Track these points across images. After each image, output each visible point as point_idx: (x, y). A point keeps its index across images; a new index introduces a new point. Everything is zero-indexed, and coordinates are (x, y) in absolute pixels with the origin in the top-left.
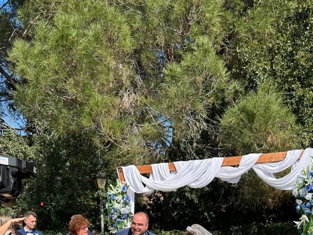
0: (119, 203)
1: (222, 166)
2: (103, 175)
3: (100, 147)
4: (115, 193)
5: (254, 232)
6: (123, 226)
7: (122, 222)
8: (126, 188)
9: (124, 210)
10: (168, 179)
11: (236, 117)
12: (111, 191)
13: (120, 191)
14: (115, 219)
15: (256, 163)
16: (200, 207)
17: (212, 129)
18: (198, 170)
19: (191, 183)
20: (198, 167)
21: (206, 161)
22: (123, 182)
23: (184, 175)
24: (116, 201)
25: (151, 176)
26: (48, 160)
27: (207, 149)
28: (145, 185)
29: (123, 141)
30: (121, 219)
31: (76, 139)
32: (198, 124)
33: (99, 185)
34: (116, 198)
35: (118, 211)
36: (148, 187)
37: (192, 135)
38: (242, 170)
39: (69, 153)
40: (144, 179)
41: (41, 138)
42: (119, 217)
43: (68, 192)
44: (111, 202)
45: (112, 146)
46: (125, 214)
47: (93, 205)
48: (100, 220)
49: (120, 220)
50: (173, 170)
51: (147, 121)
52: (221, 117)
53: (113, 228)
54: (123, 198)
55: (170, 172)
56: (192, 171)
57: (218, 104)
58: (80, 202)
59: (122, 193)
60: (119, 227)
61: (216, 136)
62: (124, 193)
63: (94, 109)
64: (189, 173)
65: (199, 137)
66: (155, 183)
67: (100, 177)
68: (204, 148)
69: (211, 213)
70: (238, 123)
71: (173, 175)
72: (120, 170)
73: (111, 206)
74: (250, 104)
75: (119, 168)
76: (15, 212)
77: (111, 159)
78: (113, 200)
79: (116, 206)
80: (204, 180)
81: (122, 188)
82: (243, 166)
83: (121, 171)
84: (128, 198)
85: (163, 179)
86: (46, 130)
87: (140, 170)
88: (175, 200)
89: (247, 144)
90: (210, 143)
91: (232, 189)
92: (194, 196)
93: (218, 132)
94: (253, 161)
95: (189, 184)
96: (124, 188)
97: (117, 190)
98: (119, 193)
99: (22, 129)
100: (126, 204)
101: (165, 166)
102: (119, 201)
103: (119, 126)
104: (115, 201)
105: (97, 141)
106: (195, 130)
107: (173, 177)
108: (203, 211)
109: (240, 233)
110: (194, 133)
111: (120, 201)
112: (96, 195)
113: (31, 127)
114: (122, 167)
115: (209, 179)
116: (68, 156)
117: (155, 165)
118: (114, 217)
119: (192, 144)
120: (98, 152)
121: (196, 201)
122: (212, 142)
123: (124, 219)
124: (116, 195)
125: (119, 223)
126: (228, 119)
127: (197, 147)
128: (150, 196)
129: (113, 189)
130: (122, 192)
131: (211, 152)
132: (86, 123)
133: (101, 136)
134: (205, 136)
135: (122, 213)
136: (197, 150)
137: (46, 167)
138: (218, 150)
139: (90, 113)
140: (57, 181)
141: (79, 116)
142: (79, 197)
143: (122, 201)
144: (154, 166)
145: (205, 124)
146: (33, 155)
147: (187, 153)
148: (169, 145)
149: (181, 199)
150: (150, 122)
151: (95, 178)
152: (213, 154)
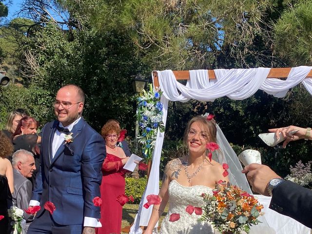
0: (150, 110)
1: (267, 78)
2: (143, 77)
3: (139, 48)
4: (146, 99)
5: (304, 153)
6: (153, 136)
7: (152, 131)
8: (159, 94)
9: (155, 119)
10: (206, 88)
11: (291, 23)
12: (143, 97)
13: (152, 97)
14: (145, 128)
15: (307, 77)
16: (246, 120)
17: (267, 35)
18: (241, 80)
19: (231, 93)
20: (241, 76)
21: (250, 71)
22: (157, 88)
23: (224, 85)
24: (148, 108)
25: (188, 83)
26: (86, 58)
27: (259, 56)
28: (180, 93)
29: (165, 43)
30: (151, 128)
31: (116, 37)
32: (251, 27)
33: (137, 88)
34: (148, 105)
35: (148, 119)
36: (183, 95)
37: (244, 40)
38: (290, 83)
39: (109, 52)
40: (180, 86)
41: (80, 34)
42: (149, 126)
43: (104, 94)
44: (141, 109)
45: (153, 47)
46: (156, 123)
47: (129, 110)
48: (135, 127)
49: (149, 129)
50: (213, 78)
51: (193, 22)
52: (275, 22)
53: (142, 137)
54: (154, 106)
55: (210, 80)
56: (234, 81)
57: (274, 7)
58: (114, 106)
59: (155, 100)
60: (148, 136)
61: (270, 43)
62: (157, 100)
63: (136, 6)
64: (230, 83)
65: (251, 43)
66: (192, 91)
67: (139, 80)
68: (256, 55)
69: (258, 127)
70: (293, 31)
71: (212, 84)
72: (155, 74)
73: (141, 113)
74: (309, 9)
75: (154, 72)
76: (47, 111)
77: (151, 61)
78: (144, 107)
79: (147, 113)
80: (246, 91)
81: (154, 94)
82: (291, 79)
83: (156, 76)
84: (160, 106)
85: (200, 87)
86: (86, 25)
87: (176, 75)
88: (219, 110)
89: (301, 54)
90: (263, 50)
91: (283, 102)
92: (239, 107)
93: (273, 38)
94: (304, 74)
95: (228, 95)
96: (157, 95)
97: (150, 96)
98: (151, 100)
99: (65, 23)
100: (158, 112)
101: (204, 73)
102: (150, 108)
103: (161, 25)
104: (146, 108)
105: (136, 40)
106: (247, 34)
107: (212, 85)
108: (249, 125)
109: (288, 152)
110: (247, 38)
111: (152, 108)
112: (132, 99)
113: (74, 22)
114: (158, 72)
115: (251, 90)
116: (108, 54)
117: (194, 71)
118: (145, 125)
119: (242, 49)
120: (137, 52)
121: (242, 113)
122: (265, 49)
123: (154, 128)
124: (147, 101)
125: (148, 131)
126: (283, 25)
127: (248, 53)
128: (195, 103)
129: (146, 94)
130: (154, 98)
131: (263, 60)
132: (126, 20)
133: (140, 35)
134: (258, 42)
135: (152, 122)
136: (248, 57)
137: (83, 66)
138: (271, 58)
139: (131, 10)
140: (92, 81)
141: (119, 13)
142: (114, 100)
143: (154, 109)
144: (192, 73)
145: (259, 28)
146: (71, 52)
147: (237, 59)
148: (219, 49)
149: (225, 109)
150: (196, 22)
151: (134, 80)
152: (266, 62)
